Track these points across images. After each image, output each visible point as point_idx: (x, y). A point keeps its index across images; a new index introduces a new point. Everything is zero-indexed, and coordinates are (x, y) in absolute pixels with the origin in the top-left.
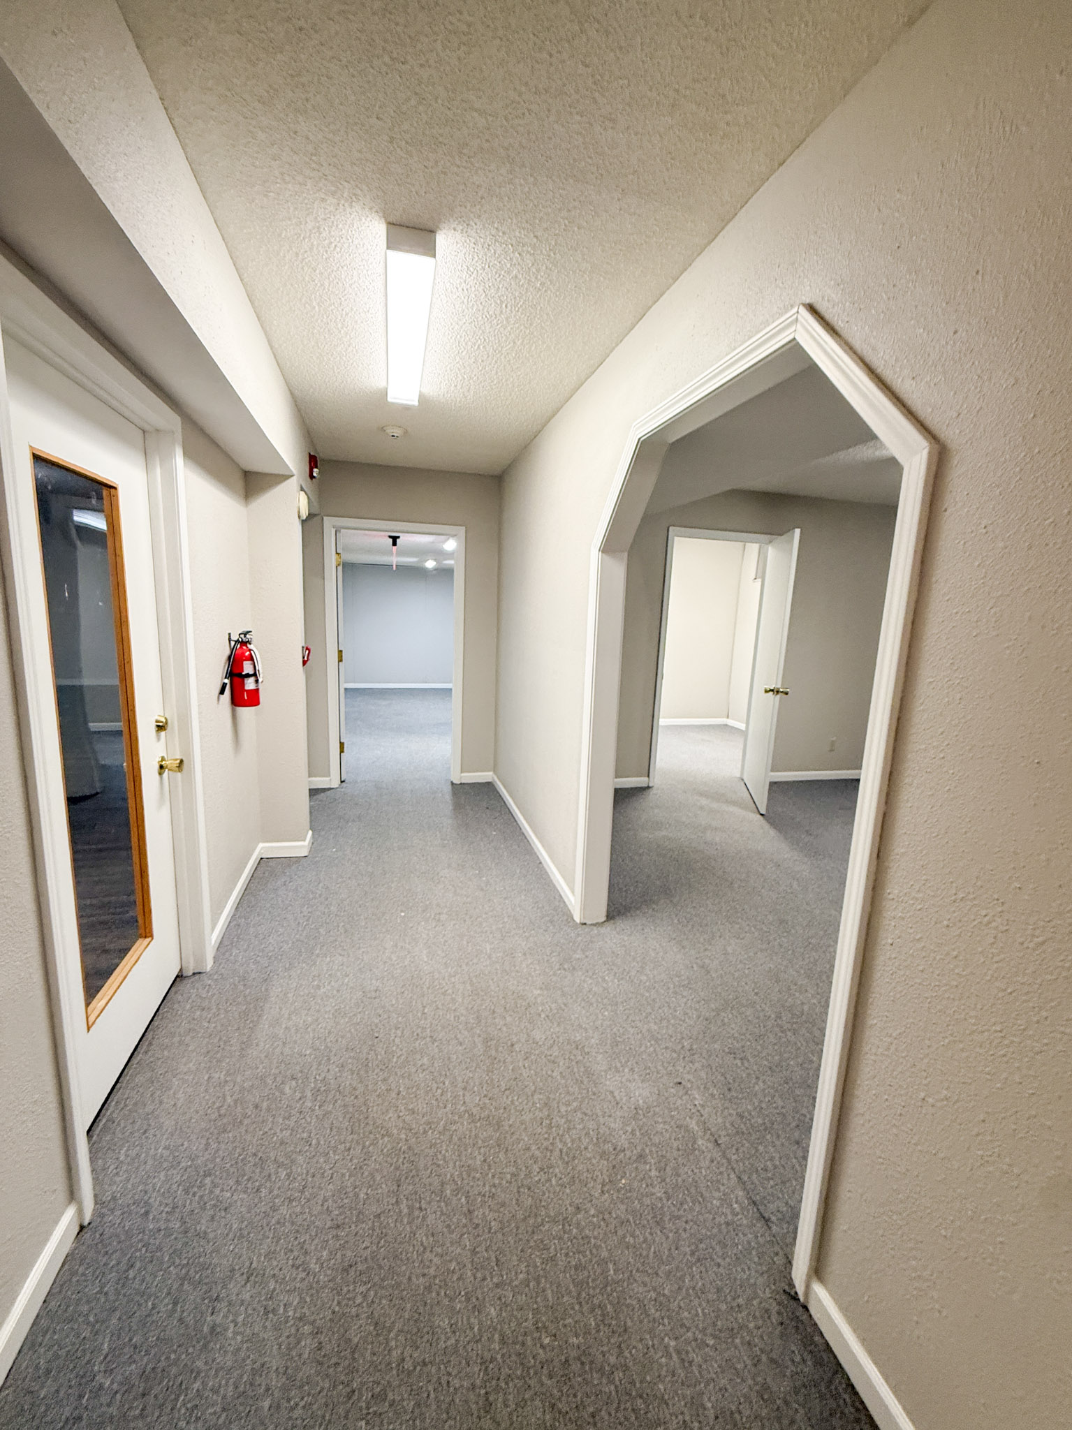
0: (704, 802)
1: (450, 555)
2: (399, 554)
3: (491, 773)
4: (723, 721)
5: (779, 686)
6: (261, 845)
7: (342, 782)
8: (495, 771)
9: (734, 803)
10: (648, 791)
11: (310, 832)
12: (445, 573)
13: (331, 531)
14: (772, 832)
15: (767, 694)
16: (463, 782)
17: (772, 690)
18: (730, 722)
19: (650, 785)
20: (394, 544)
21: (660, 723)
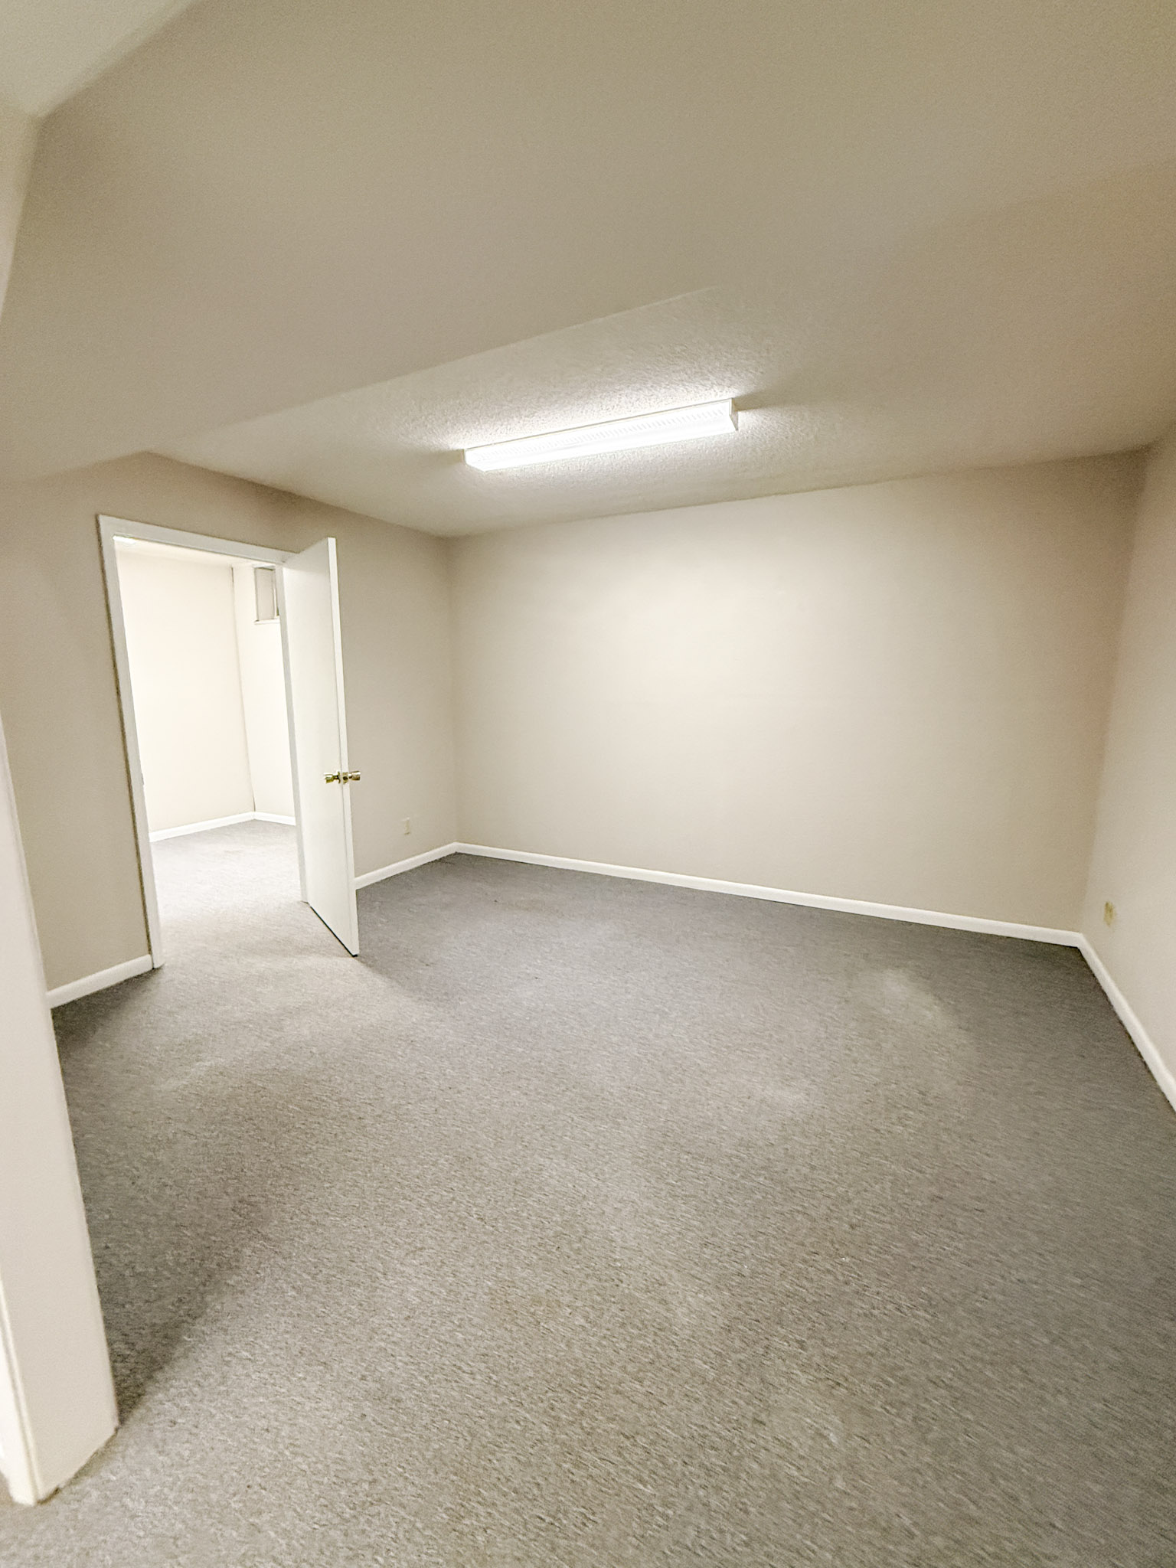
0: (261, 965)
4: (250, 815)
5: (346, 769)
9: (303, 950)
10: (155, 978)
14: (380, 982)
15: (331, 783)
17: (337, 777)
18: (259, 815)
19: (156, 967)
21: (151, 840)
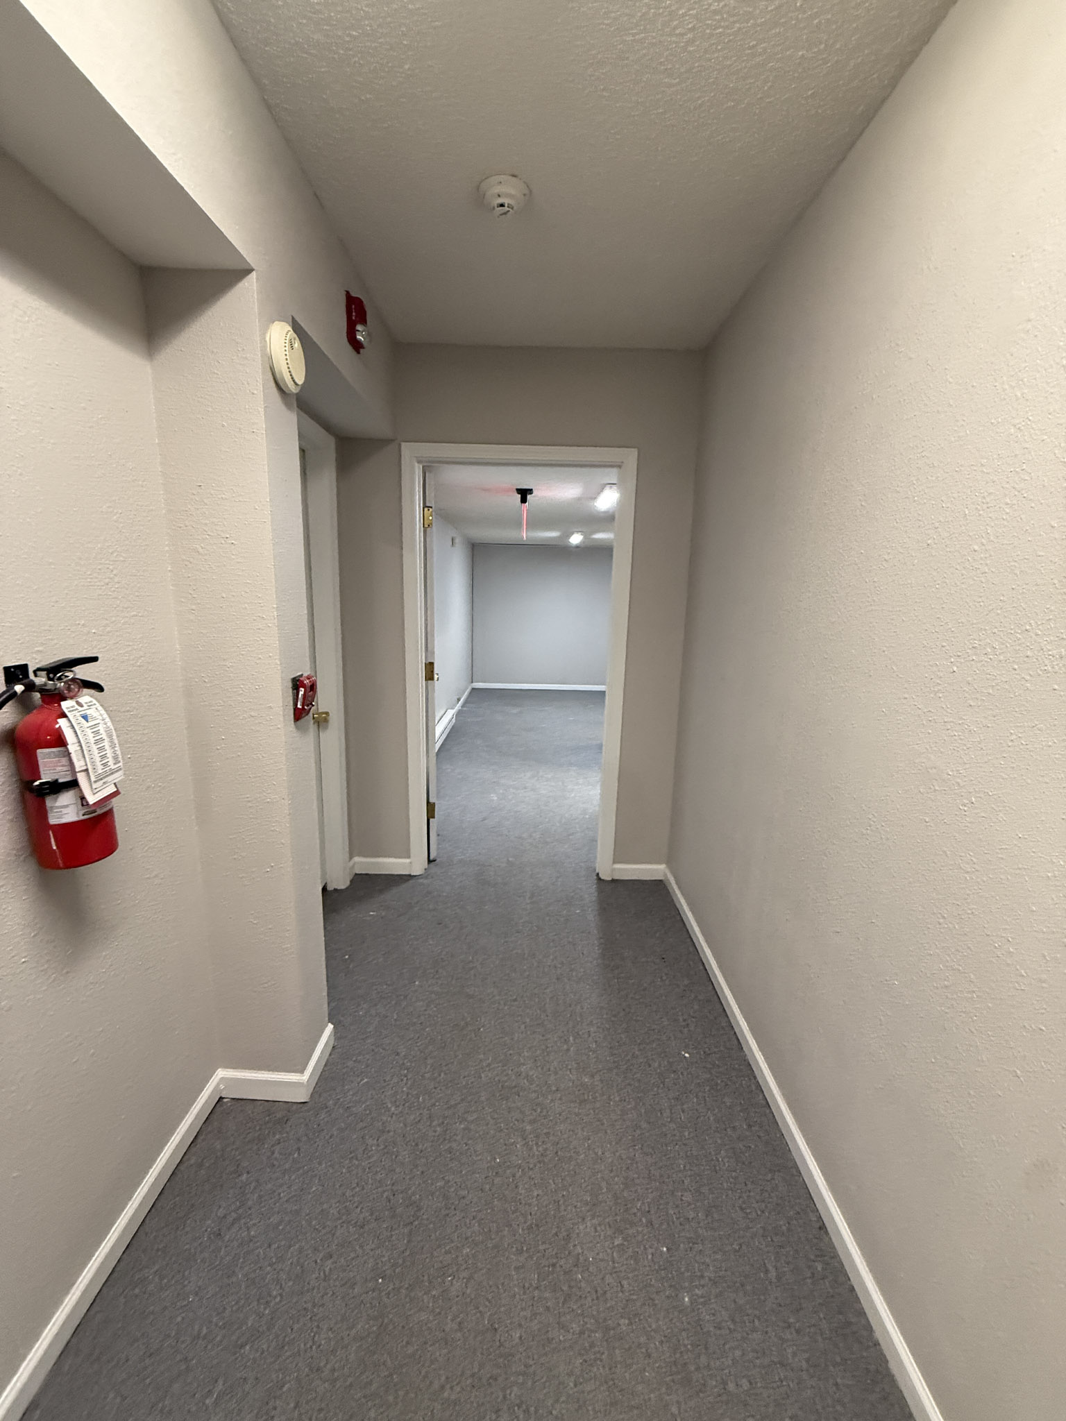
1: (607, 519)
2: (534, 523)
3: (662, 867)
6: (221, 1073)
7: (430, 861)
8: (670, 862)
11: (330, 1026)
12: (598, 554)
13: (413, 467)
16: (616, 877)
20: (524, 500)
